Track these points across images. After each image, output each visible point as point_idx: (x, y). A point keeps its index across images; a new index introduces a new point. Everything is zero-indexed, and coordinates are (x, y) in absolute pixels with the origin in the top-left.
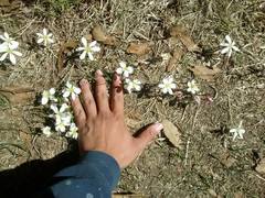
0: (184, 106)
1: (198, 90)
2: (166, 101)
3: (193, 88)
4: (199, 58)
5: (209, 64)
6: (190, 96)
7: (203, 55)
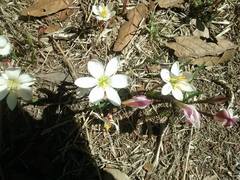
0: (157, 130)
1: (189, 88)
2: (111, 121)
3: (176, 84)
4: (184, 21)
5: (206, 34)
6: (169, 106)
7: (191, 15)
